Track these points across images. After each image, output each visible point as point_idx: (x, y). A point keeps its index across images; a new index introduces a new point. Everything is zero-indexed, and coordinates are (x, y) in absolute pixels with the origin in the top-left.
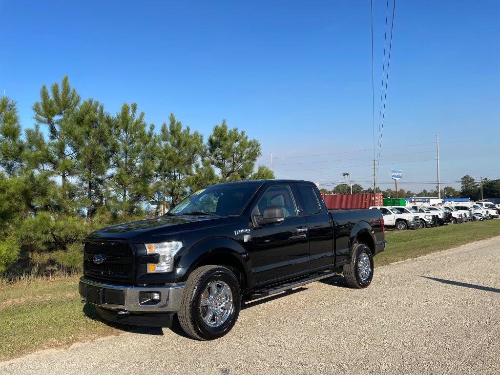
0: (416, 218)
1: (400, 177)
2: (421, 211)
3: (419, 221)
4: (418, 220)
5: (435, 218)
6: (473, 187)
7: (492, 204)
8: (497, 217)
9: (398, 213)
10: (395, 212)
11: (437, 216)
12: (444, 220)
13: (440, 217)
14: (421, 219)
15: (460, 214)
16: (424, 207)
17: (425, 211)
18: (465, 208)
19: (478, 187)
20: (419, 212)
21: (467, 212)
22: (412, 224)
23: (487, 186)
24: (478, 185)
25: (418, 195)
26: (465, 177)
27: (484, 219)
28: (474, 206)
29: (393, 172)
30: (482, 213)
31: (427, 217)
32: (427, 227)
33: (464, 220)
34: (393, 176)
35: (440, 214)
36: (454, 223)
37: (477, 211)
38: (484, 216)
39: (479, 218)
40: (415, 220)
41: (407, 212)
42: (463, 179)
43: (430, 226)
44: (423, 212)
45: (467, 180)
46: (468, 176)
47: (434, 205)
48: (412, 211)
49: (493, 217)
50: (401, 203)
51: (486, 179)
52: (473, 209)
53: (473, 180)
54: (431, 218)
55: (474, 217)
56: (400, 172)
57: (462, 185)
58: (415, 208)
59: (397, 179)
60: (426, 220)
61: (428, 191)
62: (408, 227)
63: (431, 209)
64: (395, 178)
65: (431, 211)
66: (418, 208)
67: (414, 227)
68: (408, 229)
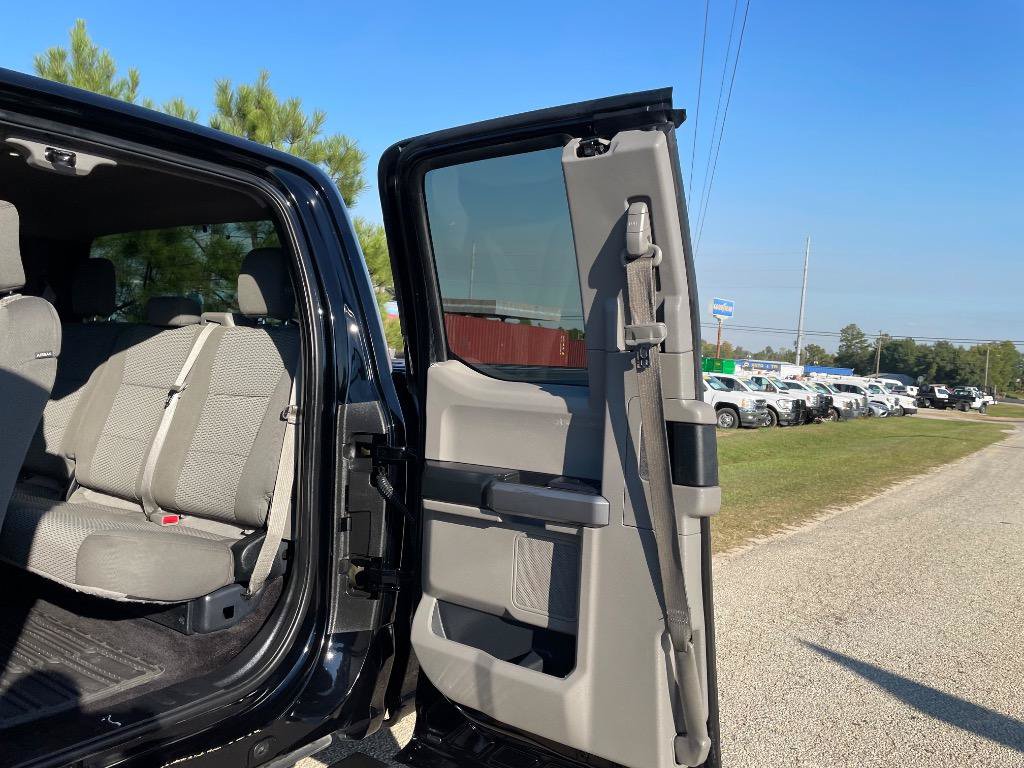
0: (760, 404)
1: (729, 314)
2: (770, 389)
3: (766, 411)
4: (763, 408)
5: (799, 405)
6: (861, 348)
7: (900, 384)
8: (915, 411)
9: (721, 390)
10: (716, 386)
11: (803, 401)
12: (815, 412)
13: (808, 404)
14: (769, 407)
15: (849, 401)
16: (777, 381)
17: (778, 390)
18: (854, 389)
19: (870, 349)
20: (766, 391)
21: (859, 397)
22: (750, 417)
23: (887, 349)
24: (869, 346)
25: (756, 356)
26: (848, 328)
27: (890, 414)
28: (871, 387)
29: (716, 302)
30: (886, 402)
31: (782, 403)
32: (779, 425)
33: (856, 413)
34: (715, 312)
35: (808, 398)
36: (834, 420)
37: (877, 397)
38: (889, 407)
39: (881, 411)
40: (758, 407)
41: (741, 388)
42: (843, 331)
43: (786, 424)
44: (774, 390)
45: (851, 334)
46: (853, 327)
47: (794, 378)
48: (752, 386)
49: (905, 412)
50: (725, 368)
51: (886, 335)
52: (869, 392)
53: (863, 335)
54: (790, 406)
55: (871, 410)
56: (730, 305)
57: (841, 344)
58: (758, 381)
59: (723, 318)
60: (778, 410)
61: (776, 350)
62: (740, 422)
63: (790, 386)
64: (719, 316)
65: (791, 391)
66: (764, 382)
67: (752, 423)
68: (740, 427)
